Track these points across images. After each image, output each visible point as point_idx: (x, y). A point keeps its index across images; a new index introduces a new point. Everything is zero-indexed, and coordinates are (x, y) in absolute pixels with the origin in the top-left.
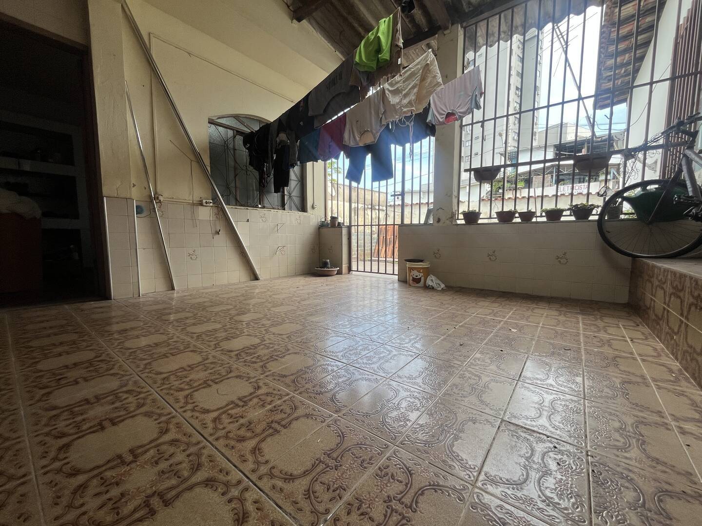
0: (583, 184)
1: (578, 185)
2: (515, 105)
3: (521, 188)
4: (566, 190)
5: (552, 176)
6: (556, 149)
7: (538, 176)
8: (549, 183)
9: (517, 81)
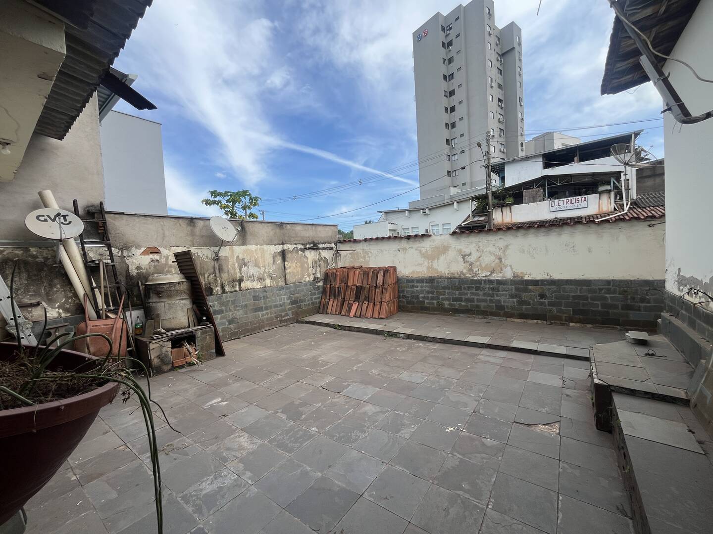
0: (580, 197)
1: (574, 198)
2: (499, 117)
3: (510, 204)
4: (562, 204)
5: (544, 190)
6: (545, 159)
7: (529, 190)
8: (542, 198)
9: (499, 93)
